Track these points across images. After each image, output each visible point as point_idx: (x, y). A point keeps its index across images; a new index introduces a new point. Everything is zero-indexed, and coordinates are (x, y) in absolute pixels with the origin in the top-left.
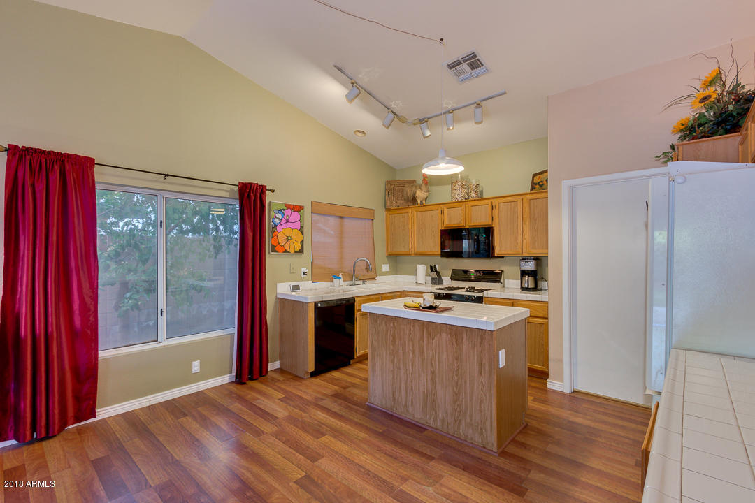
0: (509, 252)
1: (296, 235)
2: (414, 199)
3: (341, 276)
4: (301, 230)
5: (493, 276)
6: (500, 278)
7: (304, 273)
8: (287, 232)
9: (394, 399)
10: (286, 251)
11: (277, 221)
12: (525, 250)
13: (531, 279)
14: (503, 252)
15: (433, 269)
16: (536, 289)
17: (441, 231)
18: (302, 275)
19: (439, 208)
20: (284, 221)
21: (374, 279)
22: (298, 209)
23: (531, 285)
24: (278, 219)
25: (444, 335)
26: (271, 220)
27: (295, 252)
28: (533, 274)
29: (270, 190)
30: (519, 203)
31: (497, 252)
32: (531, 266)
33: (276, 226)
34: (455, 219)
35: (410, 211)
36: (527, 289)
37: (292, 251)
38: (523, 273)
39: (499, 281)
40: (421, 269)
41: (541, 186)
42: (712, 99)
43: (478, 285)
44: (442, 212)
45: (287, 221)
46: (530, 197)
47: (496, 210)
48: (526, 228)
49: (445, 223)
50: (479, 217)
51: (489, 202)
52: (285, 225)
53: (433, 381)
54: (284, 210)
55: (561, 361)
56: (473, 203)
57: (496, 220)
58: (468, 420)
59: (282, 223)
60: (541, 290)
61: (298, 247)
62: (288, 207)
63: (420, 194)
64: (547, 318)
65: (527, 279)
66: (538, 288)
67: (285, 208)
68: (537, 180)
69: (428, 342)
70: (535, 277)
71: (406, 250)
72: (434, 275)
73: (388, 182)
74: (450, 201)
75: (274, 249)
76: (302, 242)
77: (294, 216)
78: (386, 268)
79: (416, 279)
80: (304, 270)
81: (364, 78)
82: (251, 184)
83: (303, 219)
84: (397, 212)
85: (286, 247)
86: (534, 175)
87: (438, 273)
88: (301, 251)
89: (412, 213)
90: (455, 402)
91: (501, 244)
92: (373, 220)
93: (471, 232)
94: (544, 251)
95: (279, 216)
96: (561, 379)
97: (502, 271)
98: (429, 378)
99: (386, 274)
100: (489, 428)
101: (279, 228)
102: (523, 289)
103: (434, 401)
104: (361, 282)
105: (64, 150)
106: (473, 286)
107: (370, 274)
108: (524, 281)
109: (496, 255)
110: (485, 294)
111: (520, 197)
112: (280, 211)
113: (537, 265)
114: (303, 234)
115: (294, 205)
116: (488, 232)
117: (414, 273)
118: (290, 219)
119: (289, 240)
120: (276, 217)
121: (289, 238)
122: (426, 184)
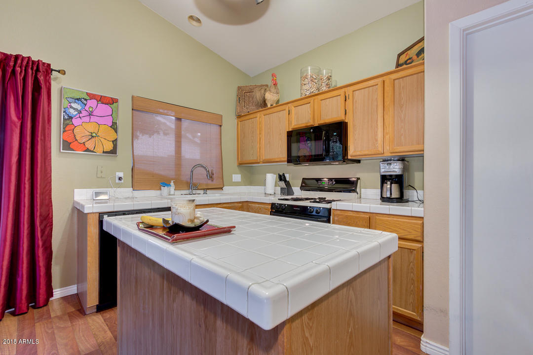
0: (367, 153)
1: (105, 131)
2: (264, 104)
3: (172, 184)
4: (114, 127)
5: (347, 185)
6: (356, 187)
7: (120, 179)
8: (91, 127)
10: (87, 150)
11: (72, 112)
12: (387, 148)
13: (395, 187)
14: (358, 153)
15: (282, 178)
16: (401, 199)
17: (287, 132)
18: (117, 181)
19: (287, 107)
20: (84, 113)
21: (222, 188)
22: (113, 101)
23: (396, 194)
24: (74, 109)
26: (63, 110)
27: (104, 152)
28: (398, 180)
29: (59, 71)
30: (380, 87)
31: (352, 153)
32: (396, 168)
33: (71, 118)
34: (303, 118)
35: (258, 115)
36: (390, 200)
37: (99, 150)
38: (384, 179)
39: (354, 191)
40: (271, 178)
43: (328, 196)
44: (289, 112)
45: (91, 114)
46: (394, 75)
47: (349, 102)
48: (389, 118)
49: (293, 125)
50: (330, 114)
51: (342, 92)
52: (87, 118)
54: (86, 100)
56: (324, 96)
57: (350, 113)
59: (81, 115)
60: (407, 201)
61: (109, 146)
62: (92, 96)
63: (270, 97)
64: (421, 242)
65: (389, 186)
66: (405, 198)
67: (88, 98)
70: (400, 183)
71: (255, 159)
72: (283, 184)
73: (239, 88)
74: (299, 97)
75: (67, 145)
76: (115, 142)
77: (103, 109)
78: (237, 178)
79: (265, 189)
80: (121, 174)
83: (117, 113)
84: (248, 117)
85: (89, 146)
86: (399, 55)
87: (288, 184)
88: (114, 151)
92: (221, 126)
95: (76, 106)
97: (358, 179)
99: (237, 184)
101: (75, 121)
102: (384, 199)
104: (202, 192)
106: (323, 197)
107: (215, 183)
108: (385, 189)
109: (349, 157)
110: (334, 206)
111: (380, 80)
112: (77, 99)
113: (405, 169)
114: (116, 132)
115: (101, 96)
116: (339, 130)
117: (264, 183)
118: (94, 112)
119: (93, 137)
120: (71, 107)
121: (94, 135)
122: (275, 84)
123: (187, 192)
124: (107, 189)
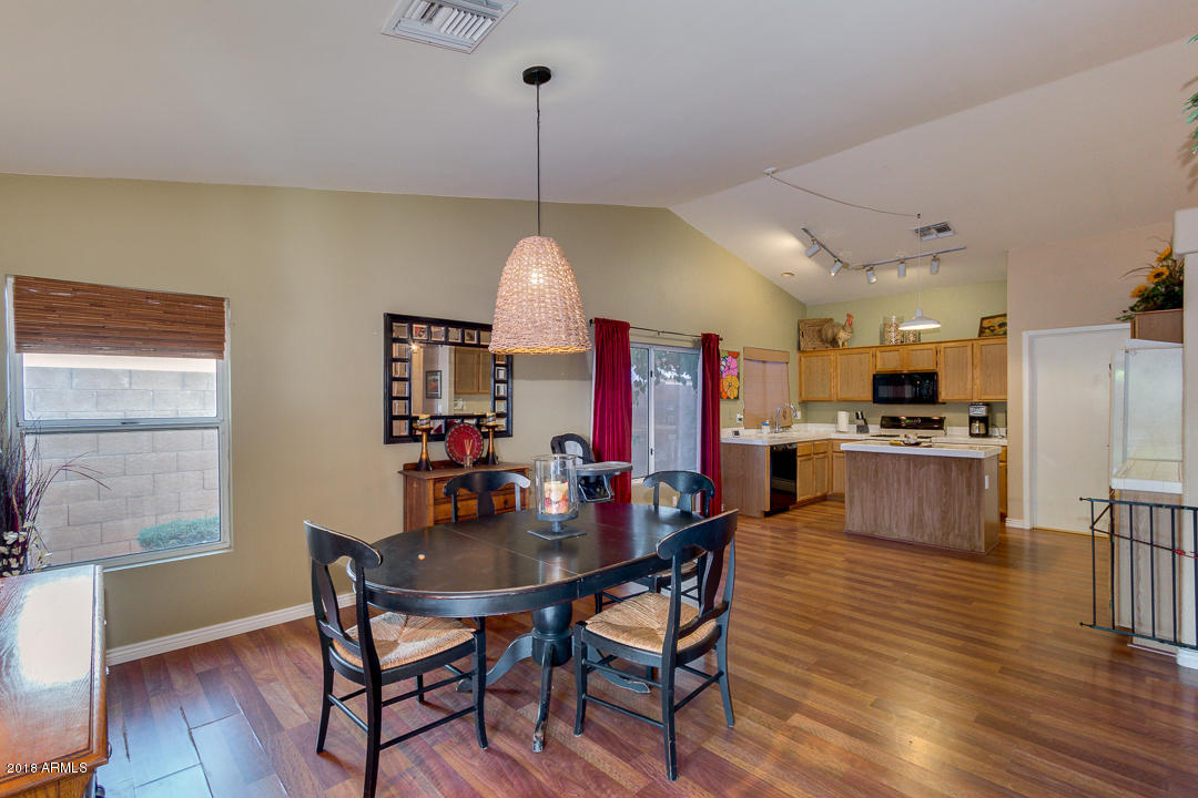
0: (956, 399)
2: (834, 342)
4: (738, 377)
5: (934, 424)
6: (942, 425)
7: (740, 419)
9: (876, 524)
10: (728, 398)
12: (975, 395)
13: (982, 425)
14: (949, 398)
15: (859, 417)
16: (987, 435)
17: (874, 375)
18: (738, 421)
19: (870, 351)
22: (736, 355)
23: (983, 432)
25: (932, 466)
27: (735, 399)
28: (984, 420)
30: (969, 348)
31: (943, 396)
32: (981, 412)
34: (890, 363)
35: (830, 353)
36: (978, 436)
37: (733, 397)
38: (972, 420)
39: (941, 428)
40: (843, 416)
41: (992, 331)
42: (1164, 277)
44: (874, 356)
46: (981, 342)
47: (941, 355)
48: (977, 373)
49: (879, 368)
50: (921, 363)
51: (929, 347)
53: (921, 504)
54: (727, 357)
55: (1021, 500)
56: (910, 347)
57: (942, 365)
58: (957, 531)
60: (991, 436)
61: (736, 394)
62: (730, 354)
63: (842, 335)
64: (1005, 462)
65: (976, 425)
66: (990, 434)
67: (728, 355)
68: (986, 324)
69: (915, 473)
70: (986, 422)
71: (826, 396)
72: (861, 422)
73: (800, 322)
74: (883, 344)
76: (738, 389)
77: (734, 363)
78: (798, 415)
79: (836, 427)
80: (740, 416)
81: (824, 237)
82: (711, 335)
84: (814, 354)
85: (729, 394)
86: (983, 319)
87: (865, 421)
89: (833, 355)
90: (944, 519)
91: (946, 391)
93: (912, 378)
94: (1003, 397)
96: (1021, 517)
97: (945, 418)
98: (916, 502)
99: (798, 422)
100: (977, 535)
102: (972, 435)
103: (921, 521)
107: (787, 422)
108: (973, 428)
109: (940, 401)
111: (970, 343)
113: (989, 411)
114: (739, 380)
116: (931, 377)
117: (835, 421)
119: (730, 386)
122: (850, 325)
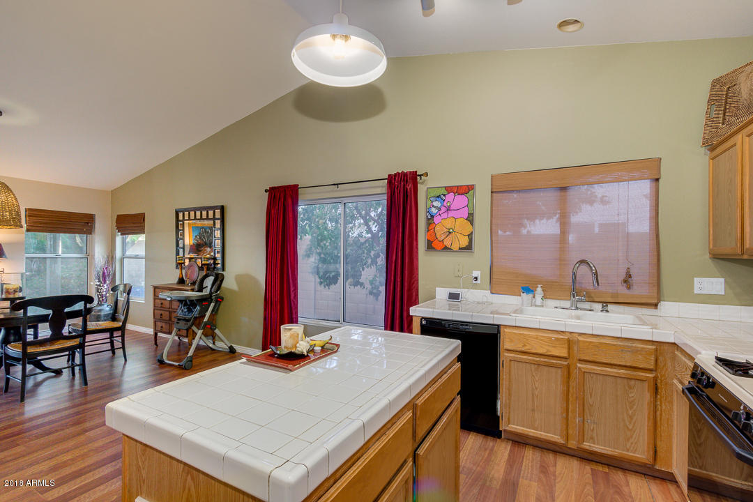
1: (461, 225)
3: (539, 290)
4: (470, 219)
7: (476, 279)
8: (448, 223)
10: (446, 248)
11: (434, 211)
20: (443, 209)
21: (656, 306)
22: (465, 190)
24: (435, 207)
26: (427, 210)
27: (460, 249)
29: (423, 175)
33: (432, 217)
37: (455, 247)
45: (448, 209)
52: (445, 215)
54: (444, 195)
59: (441, 212)
61: (464, 242)
62: (449, 189)
67: (446, 192)
75: (430, 246)
76: (470, 236)
77: (460, 201)
80: (475, 274)
83: (473, 203)
85: (447, 243)
88: (469, 248)
92: (657, 180)
95: (437, 204)
101: (436, 220)
104: (599, 306)
105: (286, 184)
112: (438, 197)
114: (472, 224)
115: (458, 187)
118: (452, 206)
119: (450, 233)
120: (433, 206)
121: (451, 230)
123: (567, 304)
124: (459, 290)
